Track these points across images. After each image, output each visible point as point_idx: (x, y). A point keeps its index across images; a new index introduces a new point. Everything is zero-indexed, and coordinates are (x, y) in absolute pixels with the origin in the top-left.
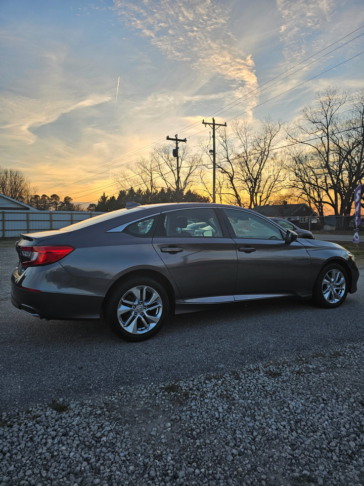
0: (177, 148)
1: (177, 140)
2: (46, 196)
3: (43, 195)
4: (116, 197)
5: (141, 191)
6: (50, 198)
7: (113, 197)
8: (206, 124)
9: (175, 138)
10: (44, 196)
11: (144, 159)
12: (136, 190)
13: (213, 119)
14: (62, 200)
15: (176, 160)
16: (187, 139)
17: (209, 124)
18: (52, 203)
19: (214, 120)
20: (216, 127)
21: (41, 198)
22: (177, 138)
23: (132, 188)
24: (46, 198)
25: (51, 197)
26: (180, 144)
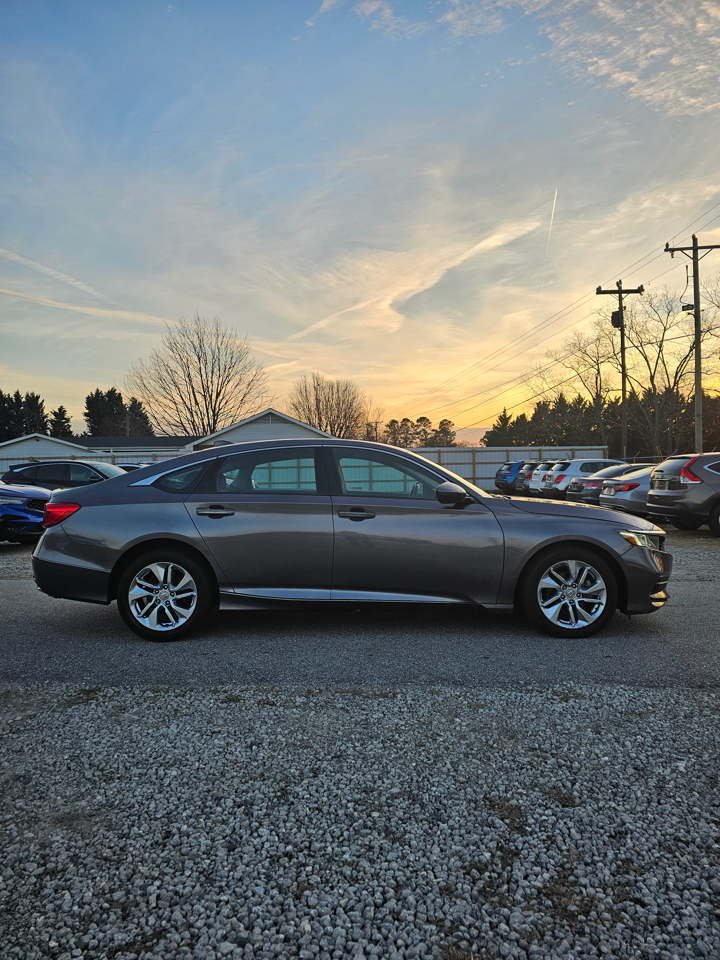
0: (622, 308)
1: (620, 292)
2: (408, 420)
3: (404, 420)
4: (530, 415)
5: (582, 400)
6: (416, 424)
7: (523, 416)
8: (672, 251)
9: (617, 288)
10: (406, 420)
11: (579, 336)
12: (570, 398)
13: (694, 237)
14: (436, 426)
15: (619, 333)
16: (644, 288)
17: (682, 249)
18: (418, 433)
19: (695, 240)
20: (701, 253)
21: (400, 424)
22: (620, 288)
23: (561, 395)
24: (409, 424)
25: (418, 421)
26: (628, 299)
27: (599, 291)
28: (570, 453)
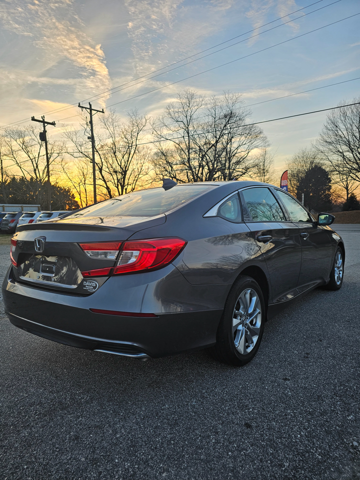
0: (45, 131)
1: (44, 122)
8: (82, 107)
9: (42, 120)
13: (90, 103)
15: (44, 144)
16: (55, 122)
17: (85, 108)
19: (90, 105)
20: (93, 112)
22: (44, 120)
26: (48, 127)
27: (33, 119)
28: (20, 208)
